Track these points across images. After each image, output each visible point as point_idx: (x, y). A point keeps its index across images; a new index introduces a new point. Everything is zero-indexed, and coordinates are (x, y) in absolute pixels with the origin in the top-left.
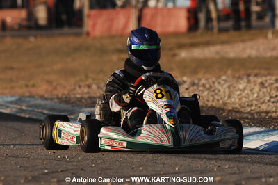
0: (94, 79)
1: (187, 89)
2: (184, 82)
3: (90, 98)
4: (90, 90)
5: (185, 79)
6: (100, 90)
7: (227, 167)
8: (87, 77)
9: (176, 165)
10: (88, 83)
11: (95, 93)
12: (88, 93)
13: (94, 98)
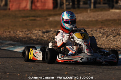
0: (12, 29)
1: (52, 34)
2: (51, 31)
3: (10, 37)
4: (10, 34)
5: (52, 29)
6: (14, 34)
7: (70, 68)
8: (9, 28)
9: (48, 67)
10: (9, 30)
11: (12, 35)
12: (9, 35)
13: (12, 37)
